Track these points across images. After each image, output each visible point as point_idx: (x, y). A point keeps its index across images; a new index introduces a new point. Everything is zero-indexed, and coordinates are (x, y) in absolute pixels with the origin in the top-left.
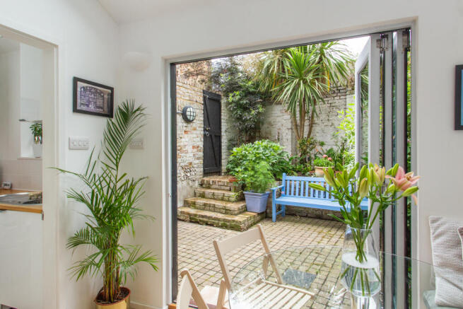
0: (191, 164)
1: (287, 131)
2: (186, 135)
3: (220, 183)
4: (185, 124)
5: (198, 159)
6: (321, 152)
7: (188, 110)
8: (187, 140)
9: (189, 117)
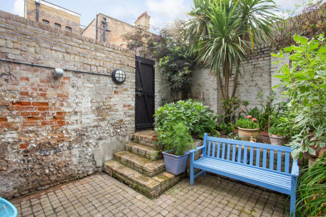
0: (121, 121)
1: (213, 92)
2: (117, 95)
3: (146, 140)
4: (115, 86)
5: (129, 116)
6: (245, 111)
7: (117, 72)
8: (117, 99)
9: (117, 79)
